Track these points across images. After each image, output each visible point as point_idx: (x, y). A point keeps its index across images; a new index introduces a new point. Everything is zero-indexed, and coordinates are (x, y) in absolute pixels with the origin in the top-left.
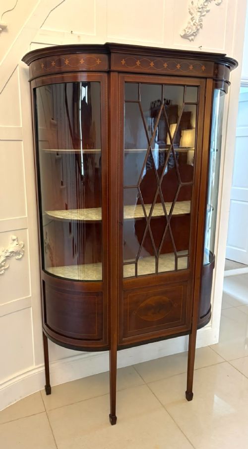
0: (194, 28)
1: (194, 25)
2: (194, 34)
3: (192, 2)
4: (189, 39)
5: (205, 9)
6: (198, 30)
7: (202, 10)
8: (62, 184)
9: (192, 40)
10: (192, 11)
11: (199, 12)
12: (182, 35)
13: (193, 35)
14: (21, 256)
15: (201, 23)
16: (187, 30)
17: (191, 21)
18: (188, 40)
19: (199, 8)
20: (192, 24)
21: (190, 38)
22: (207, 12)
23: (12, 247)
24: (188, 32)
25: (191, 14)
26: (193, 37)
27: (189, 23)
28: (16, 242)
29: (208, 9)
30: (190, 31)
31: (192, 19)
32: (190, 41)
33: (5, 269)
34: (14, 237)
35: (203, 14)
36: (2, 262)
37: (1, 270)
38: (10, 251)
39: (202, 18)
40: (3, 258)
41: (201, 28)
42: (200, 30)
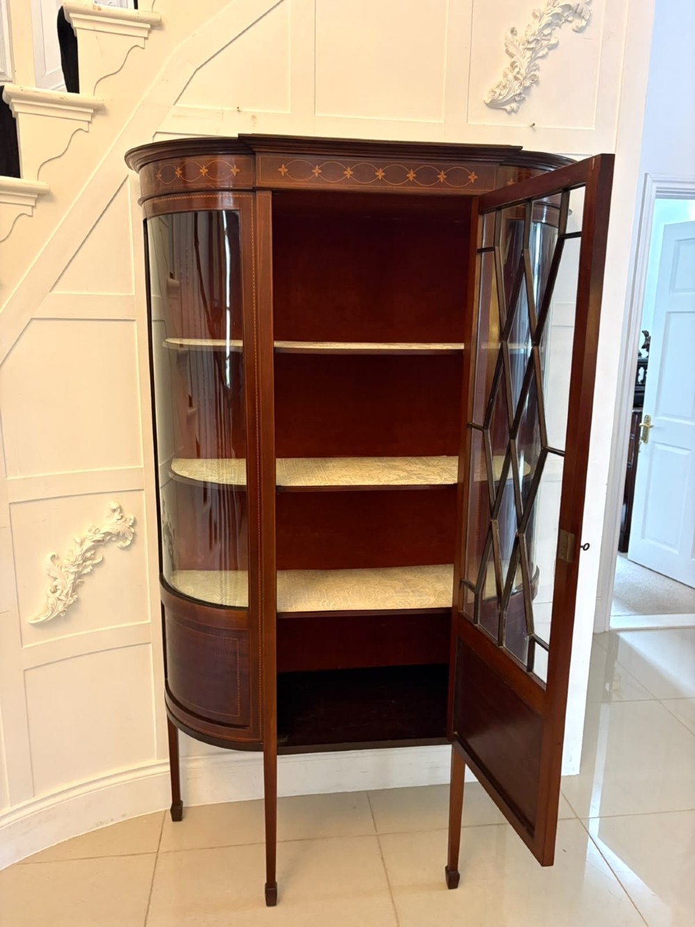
0: (516, 84)
1: (516, 78)
2: (517, 99)
3: (513, 31)
4: (505, 110)
5: (545, 43)
6: (527, 89)
7: (538, 45)
8: (191, 405)
9: (513, 111)
10: (511, 50)
11: (529, 49)
12: (488, 101)
13: (513, 100)
14: (128, 542)
15: (537, 73)
16: (498, 91)
17: (508, 72)
18: (504, 112)
19: (529, 42)
20: (511, 76)
21: (508, 107)
22: (549, 49)
23: (110, 524)
24: (500, 95)
25: (512, 56)
26: (514, 105)
27: (505, 75)
28: (117, 515)
29: (553, 41)
30: (505, 92)
31: (513, 65)
32: (509, 113)
33: (94, 566)
34: (114, 506)
35: (540, 55)
36: (87, 551)
37: (85, 567)
38: (103, 531)
39: (537, 62)
40: (88, 544)
41: (534, 85)
42: (531, 88)
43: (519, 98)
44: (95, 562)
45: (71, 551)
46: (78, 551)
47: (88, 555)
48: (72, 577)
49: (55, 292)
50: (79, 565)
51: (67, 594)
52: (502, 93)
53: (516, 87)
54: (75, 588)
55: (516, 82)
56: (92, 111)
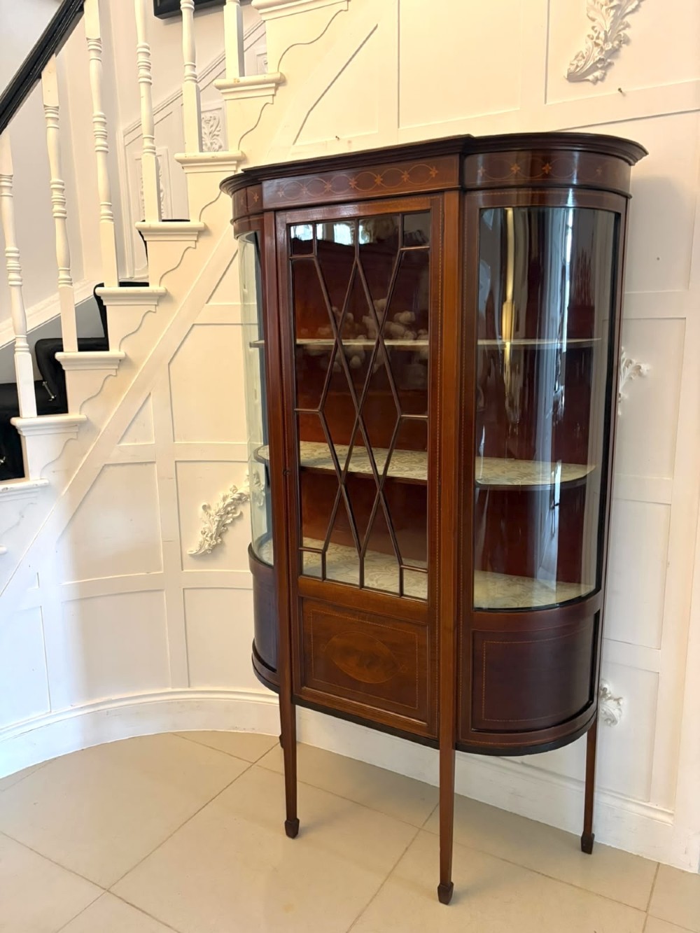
0: (597, 50)
1: (595, 44)
2: (599, 66)
4: (588, 80)
6: (614, 52)
9: (596, 81)
10: (592, 14)
12: (566, 75)
13: (594, 68)
15: (625, 32)
16: (575, 63)
18: (587, 83)
20: (589, 44)
21: (590, 77)
24: (577, 66)
26: (598, 74)
27: (586, 43)
30: (582, 63)
32: (594, 83)
33: (234, 518)
35: (629, 9)
36: (229, 505)
37: (227, 518)
38: (239, 492)
39: (628, 19)
40: (229, 500)
41: (623, 45)
42: (621, 49)
43: (605, 64)
44: (235, 515)
45: (218, 504)
46: (221, 505)
47: (229, 509)
48: (216, 524)
49: (210, 303)
50: (221, 516)
51: (211, 537)
52: (579, 64)
53: (596, 54)
54: (220, 534)
55: (595, 48)
56: (235, 162)
